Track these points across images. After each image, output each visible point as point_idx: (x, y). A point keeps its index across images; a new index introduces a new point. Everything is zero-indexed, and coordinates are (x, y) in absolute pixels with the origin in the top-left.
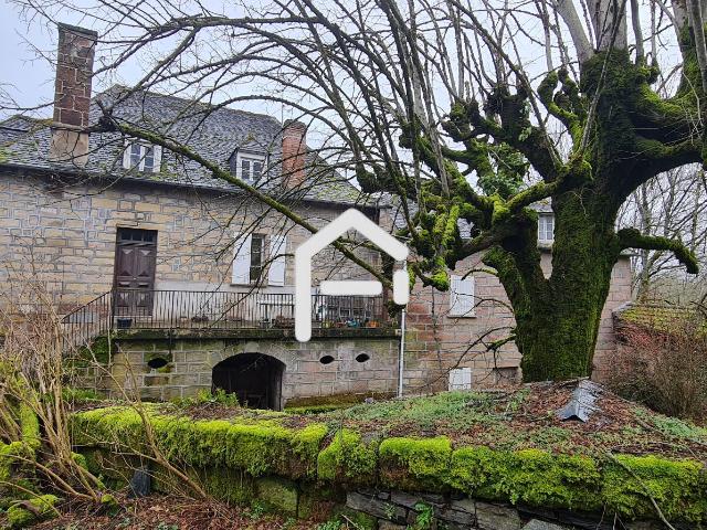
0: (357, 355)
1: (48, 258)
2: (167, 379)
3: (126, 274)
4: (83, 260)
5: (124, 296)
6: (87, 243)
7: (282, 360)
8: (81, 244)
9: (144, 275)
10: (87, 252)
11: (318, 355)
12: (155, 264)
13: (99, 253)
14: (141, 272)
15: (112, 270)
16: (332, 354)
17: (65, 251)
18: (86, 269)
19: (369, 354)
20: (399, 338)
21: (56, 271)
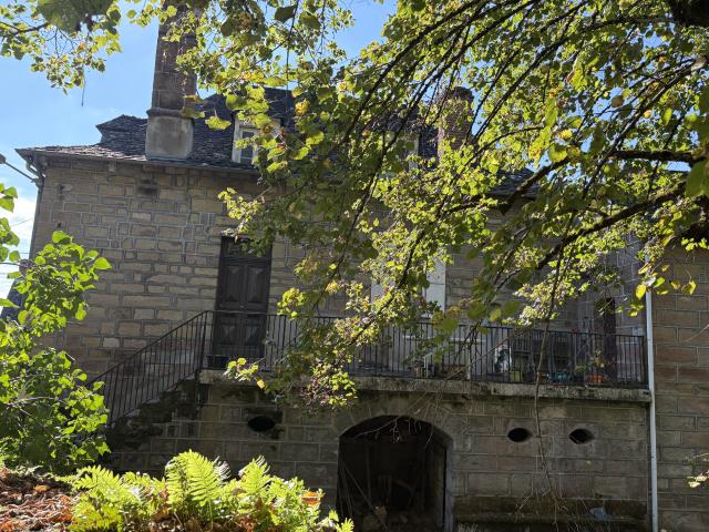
0: (570, 431)
1: (138, 278)
2: (274, 448)
3: (232, 300)
4: (179, 280)
5: (228, 330)
6: (184, 257)
7: (447, 431)
8: (176, 258)
9: (255, 301)
10: (185, 270)
11: (506, 424)
12: (269, 285)
13: (197, 271)
14: (251, 297)
15: (213, 293)
16: (529, 426)
17: (158, 267)
18: (183, 291)
19: (591, 428)
20: (648, 406)
21: (146, 293)
